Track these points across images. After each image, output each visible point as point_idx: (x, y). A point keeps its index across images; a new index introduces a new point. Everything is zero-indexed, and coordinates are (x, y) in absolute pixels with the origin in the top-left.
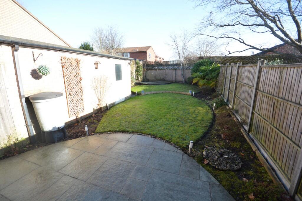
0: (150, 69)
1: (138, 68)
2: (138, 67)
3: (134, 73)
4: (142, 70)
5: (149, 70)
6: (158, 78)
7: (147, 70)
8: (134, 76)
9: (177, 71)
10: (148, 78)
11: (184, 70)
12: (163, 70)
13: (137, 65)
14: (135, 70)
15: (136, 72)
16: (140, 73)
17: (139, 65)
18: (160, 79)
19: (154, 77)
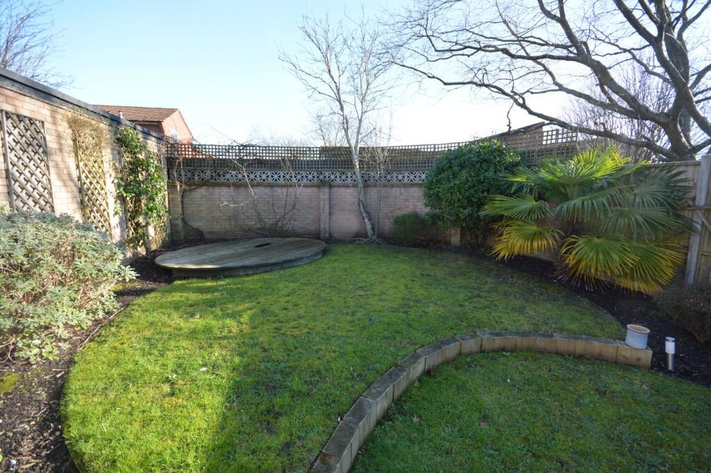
0: (204, 183)
1: (134, 171)
2: (136, 166)
3: (111, 200)
4: (163, 184)
5: (200, 185)
6: (251, 223)
7: (191, 185)
8: (115, 221)
9: (334, 190)
10: (196, 224)
11: (366, 184)
12: (272, 186)
13: (127, 158)
14: (119, 186)
15: (121, 199)
16: (152, 199)
17: (141, 156)
18: (259, 226)
19: (229, 219)
